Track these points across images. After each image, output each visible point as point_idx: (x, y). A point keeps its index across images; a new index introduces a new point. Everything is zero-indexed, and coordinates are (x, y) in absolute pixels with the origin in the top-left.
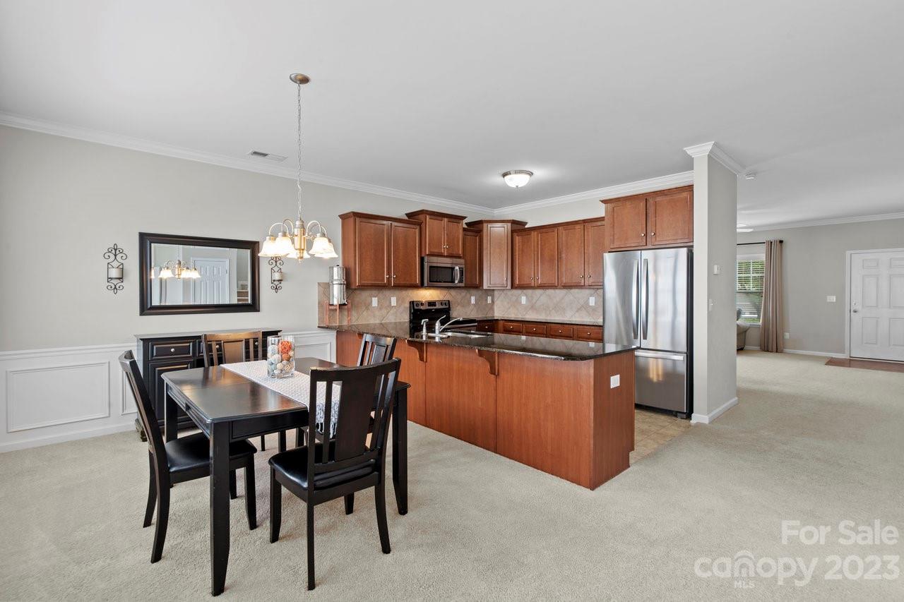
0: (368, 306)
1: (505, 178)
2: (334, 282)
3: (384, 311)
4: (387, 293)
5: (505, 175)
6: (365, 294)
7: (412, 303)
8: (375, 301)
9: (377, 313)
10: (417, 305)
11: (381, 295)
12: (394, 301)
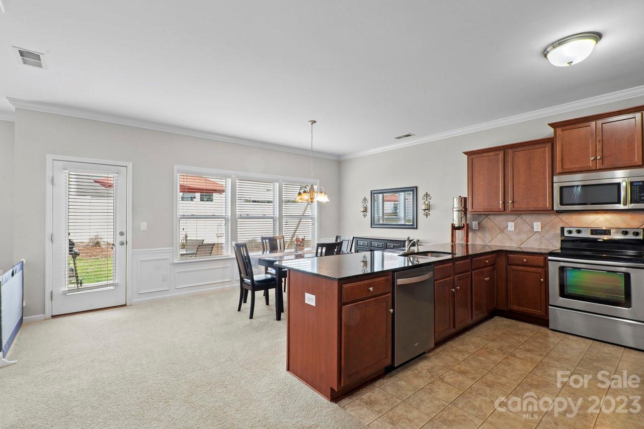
0: (503, 230)
1: (549, 56)
2: (454, 210)
3: (523, 236)
4: (528, 218)
5: (545, 54)
6: (499, 220)
7: (562, 229)
8: (511, 226)
9: (514, 237)
10: (570, 232)
11: (519, 220)
12: (537, 226)
